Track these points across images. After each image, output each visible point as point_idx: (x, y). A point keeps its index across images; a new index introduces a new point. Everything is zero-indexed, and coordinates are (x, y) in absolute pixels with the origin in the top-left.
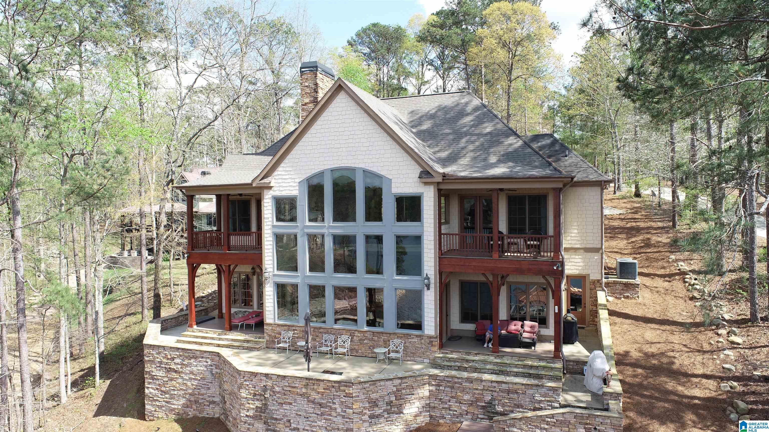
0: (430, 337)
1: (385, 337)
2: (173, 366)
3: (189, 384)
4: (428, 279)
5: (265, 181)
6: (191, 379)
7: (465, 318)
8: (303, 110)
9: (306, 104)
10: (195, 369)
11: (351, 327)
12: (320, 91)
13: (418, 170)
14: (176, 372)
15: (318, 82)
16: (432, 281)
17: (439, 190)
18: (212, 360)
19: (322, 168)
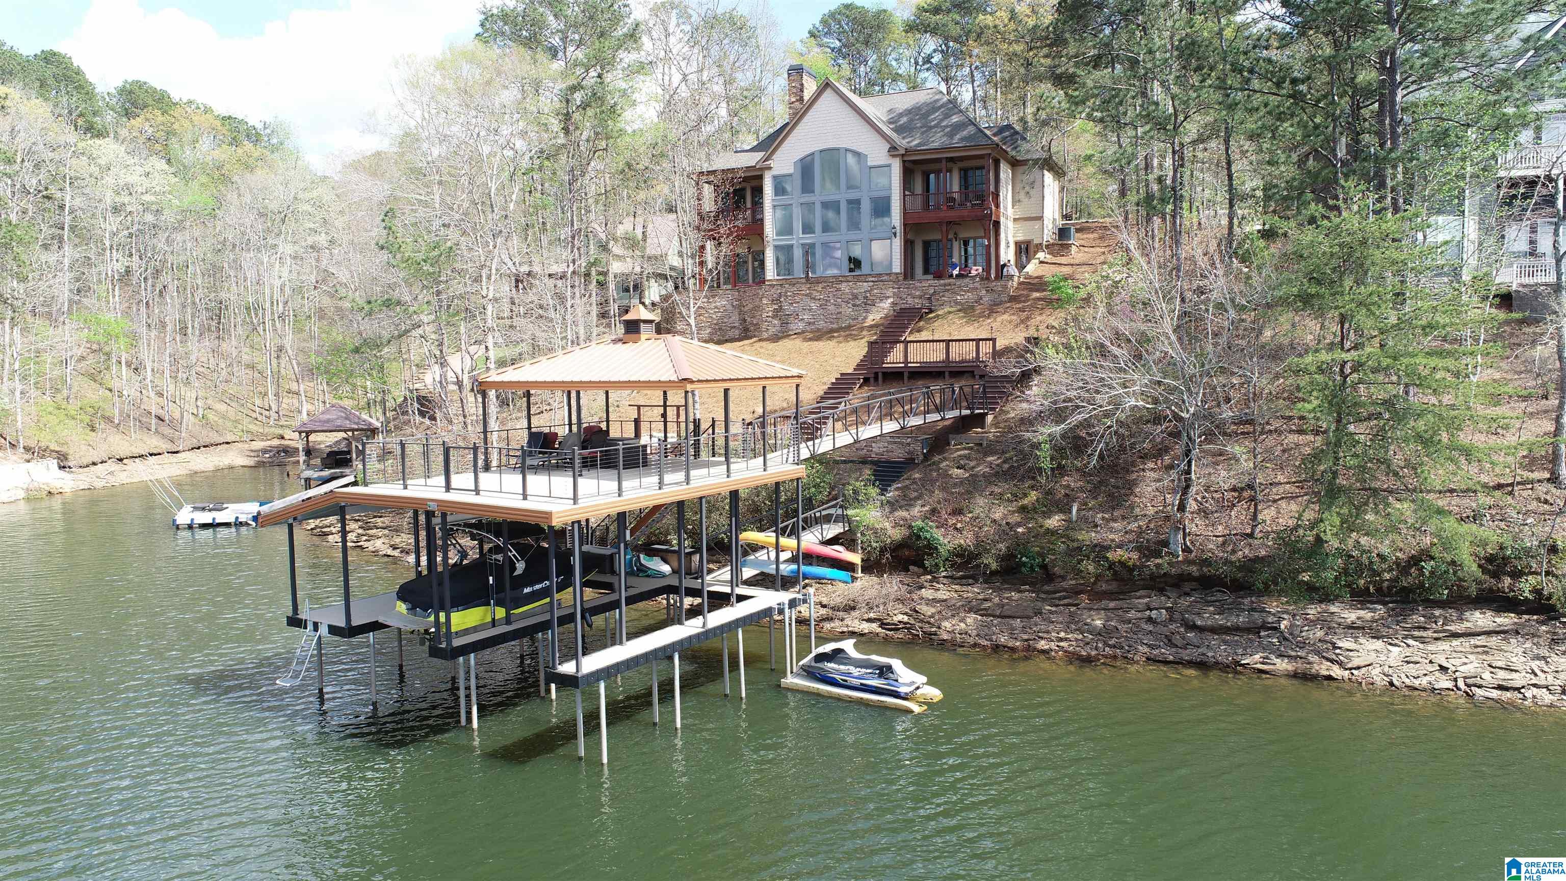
0: (897, 274)
3: (714, 316)
4: (894, 228)
5: (767, 163)
6: (715, 312)
7: (925, 267)
8: (790, 108)
9: (793, 103)
10: (718, 304)
12: (805, 91)
13: (887, 147)
15: (804, 82)
16: (898, 231)
17: (904, 162)
18: (732, 295)
19: (812, 150)
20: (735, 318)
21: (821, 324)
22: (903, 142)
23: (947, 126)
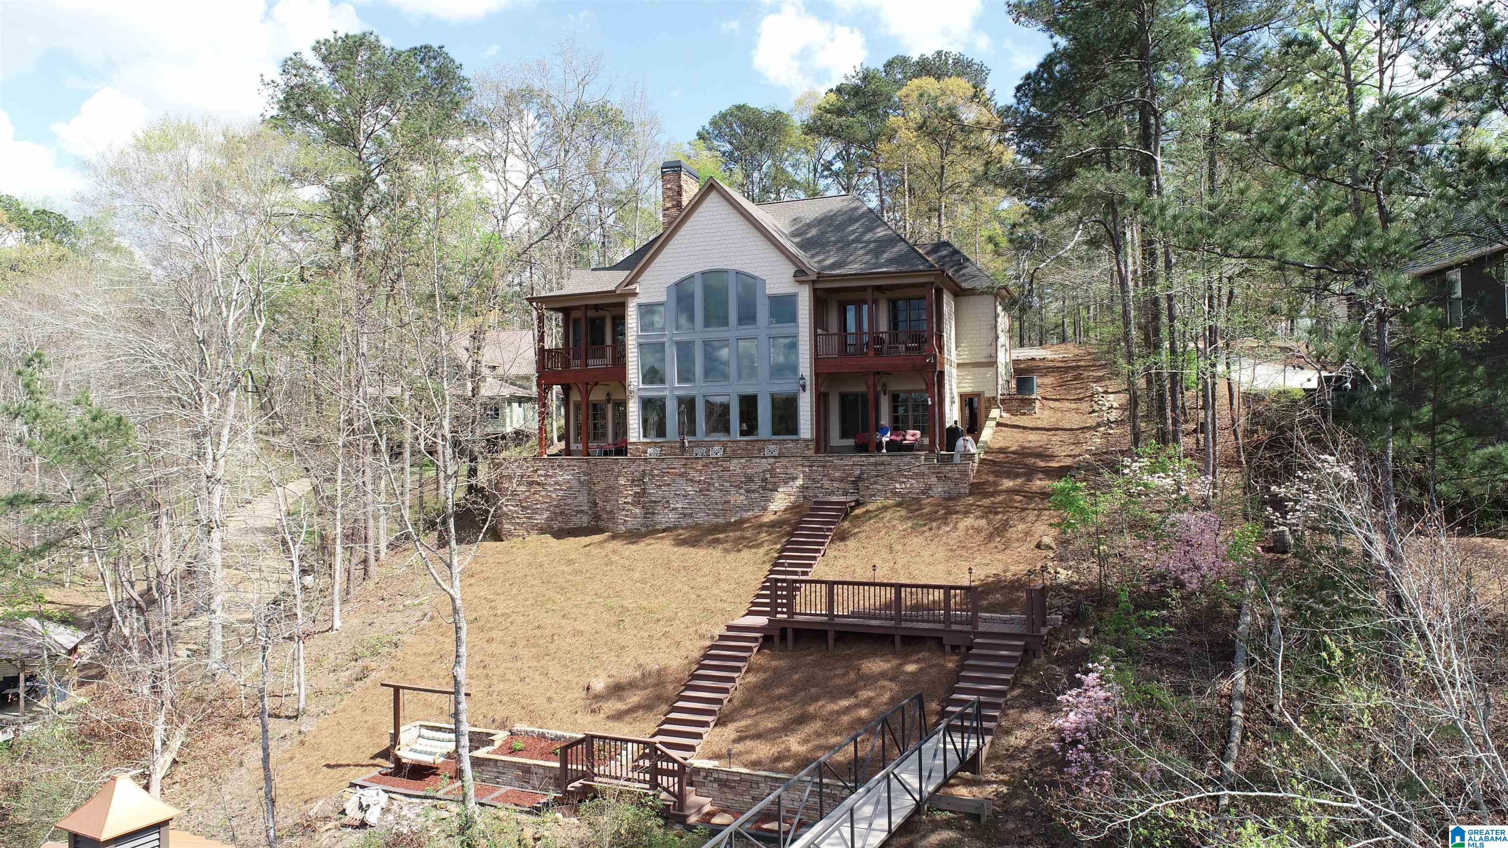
0: (806, 440)
1: (760, 445)
2: (536, 479)
3: (554, 495)
4: (803, 378)
5: (631, 287)
6: (556, 490)
7: (844, 435)
8: (664, 215)
9: (668, 209)
10: (560, 479)
11: (723, 438)
12: (684, 194)
13: (792, 270)
14: (539, 484)
15: (682, 183)
16: (808, 383)
17: (815, 290)
18: (580, 467)
19: (692, 271)
20: (583, 499)
21: (702, 518)
22: (812, 263)
23: (869, 242)
